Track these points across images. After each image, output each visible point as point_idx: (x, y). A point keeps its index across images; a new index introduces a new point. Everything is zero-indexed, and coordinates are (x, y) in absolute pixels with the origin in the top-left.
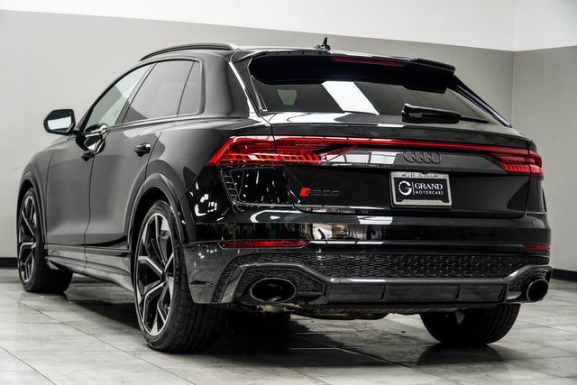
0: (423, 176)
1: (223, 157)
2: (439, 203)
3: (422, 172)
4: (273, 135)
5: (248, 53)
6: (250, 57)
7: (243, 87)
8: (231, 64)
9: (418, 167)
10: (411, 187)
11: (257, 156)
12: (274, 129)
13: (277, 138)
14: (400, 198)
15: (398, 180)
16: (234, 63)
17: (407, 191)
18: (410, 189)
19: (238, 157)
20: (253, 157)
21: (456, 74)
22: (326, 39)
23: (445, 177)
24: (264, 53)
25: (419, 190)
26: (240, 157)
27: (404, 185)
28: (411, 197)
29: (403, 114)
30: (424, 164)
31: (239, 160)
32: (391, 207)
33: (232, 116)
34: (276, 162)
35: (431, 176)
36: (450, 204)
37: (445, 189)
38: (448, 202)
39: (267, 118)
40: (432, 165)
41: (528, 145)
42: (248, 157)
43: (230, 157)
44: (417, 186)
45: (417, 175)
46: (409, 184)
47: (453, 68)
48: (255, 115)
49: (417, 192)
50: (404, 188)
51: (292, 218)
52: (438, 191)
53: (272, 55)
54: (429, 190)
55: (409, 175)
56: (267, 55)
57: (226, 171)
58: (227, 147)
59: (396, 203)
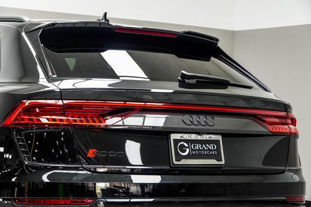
0: (199, 137)
1: (16, 119)
2: (214, 162)
3: (198, 133)
4: (62, 99)
5: (38, 24)
6: (40, 28)
7: (34, 54)
8: (23, 34)
9: (195, 129)
10: (188, 147)
11: (47, 119)
12: (62, 94)
13: (65, 102)
14: (179, 157)
15: (176, 141)
16: (26, 33)
17: (185, 151)
18: (188, 150)
19: (29, 120)
20: (44, 120)
21: (220, 45)
22: (106, 13)
23: (219, 138)
24: (53, 24)
25: (195, 150)
26: (32, 120)
27: (183, 146)
28: (188, 157)
29: (179, 81)
30: (200, 127)
31: (30, 122)
32: (171, 167)
33: (24, 81)
34: (64, 125)
35: (206, 137)
36: (223, 162)
37: (218, 150)
38: (222, 161)
39: (56, 83)
40: (207, 127)
41: (286, 107)
42: (39, 120)
43: (23, 119)
44: (194, 146)
45: (193, 137)
46: (186, 145)
47: (217, 40)
48: (45, 80)
49: (194, 152)
50: (183, 148)
51: (80, 178)
52: (212, 151)
53: (59, 26)
54: (204, 150)
55: (186, 136)
56: (56, 26)
57: (19, 132)
58: (20, 110)
59: (175, 163)
